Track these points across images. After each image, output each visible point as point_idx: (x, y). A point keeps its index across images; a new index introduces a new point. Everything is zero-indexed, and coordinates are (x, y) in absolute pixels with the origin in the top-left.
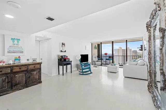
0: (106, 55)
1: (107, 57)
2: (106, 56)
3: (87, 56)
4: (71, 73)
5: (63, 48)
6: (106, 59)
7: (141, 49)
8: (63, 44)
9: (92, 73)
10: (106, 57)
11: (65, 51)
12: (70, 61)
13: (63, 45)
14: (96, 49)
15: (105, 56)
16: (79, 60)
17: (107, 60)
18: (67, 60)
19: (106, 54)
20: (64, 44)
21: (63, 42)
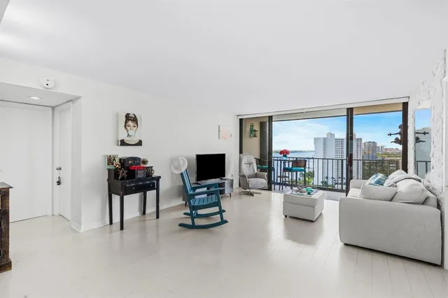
0: (285, 156)
1: (289, 161)
2: (284, 158)
3: (221, 158)
4: (158, 217)
5: (131, 133)
6: (286, 170)
7: (399, 137)
8: (131, 119)
9: (226, 222)
10: (285, 161)
11: (140, 143)
12: (154, 178)
13: (130, 123)
14: (255, 136)
15: (281, 161)
16: (182, 174)
17: (287, 173)
18: (140, 174)
19: (284, 153)
20: (135, 120)
21: (132, 112)
